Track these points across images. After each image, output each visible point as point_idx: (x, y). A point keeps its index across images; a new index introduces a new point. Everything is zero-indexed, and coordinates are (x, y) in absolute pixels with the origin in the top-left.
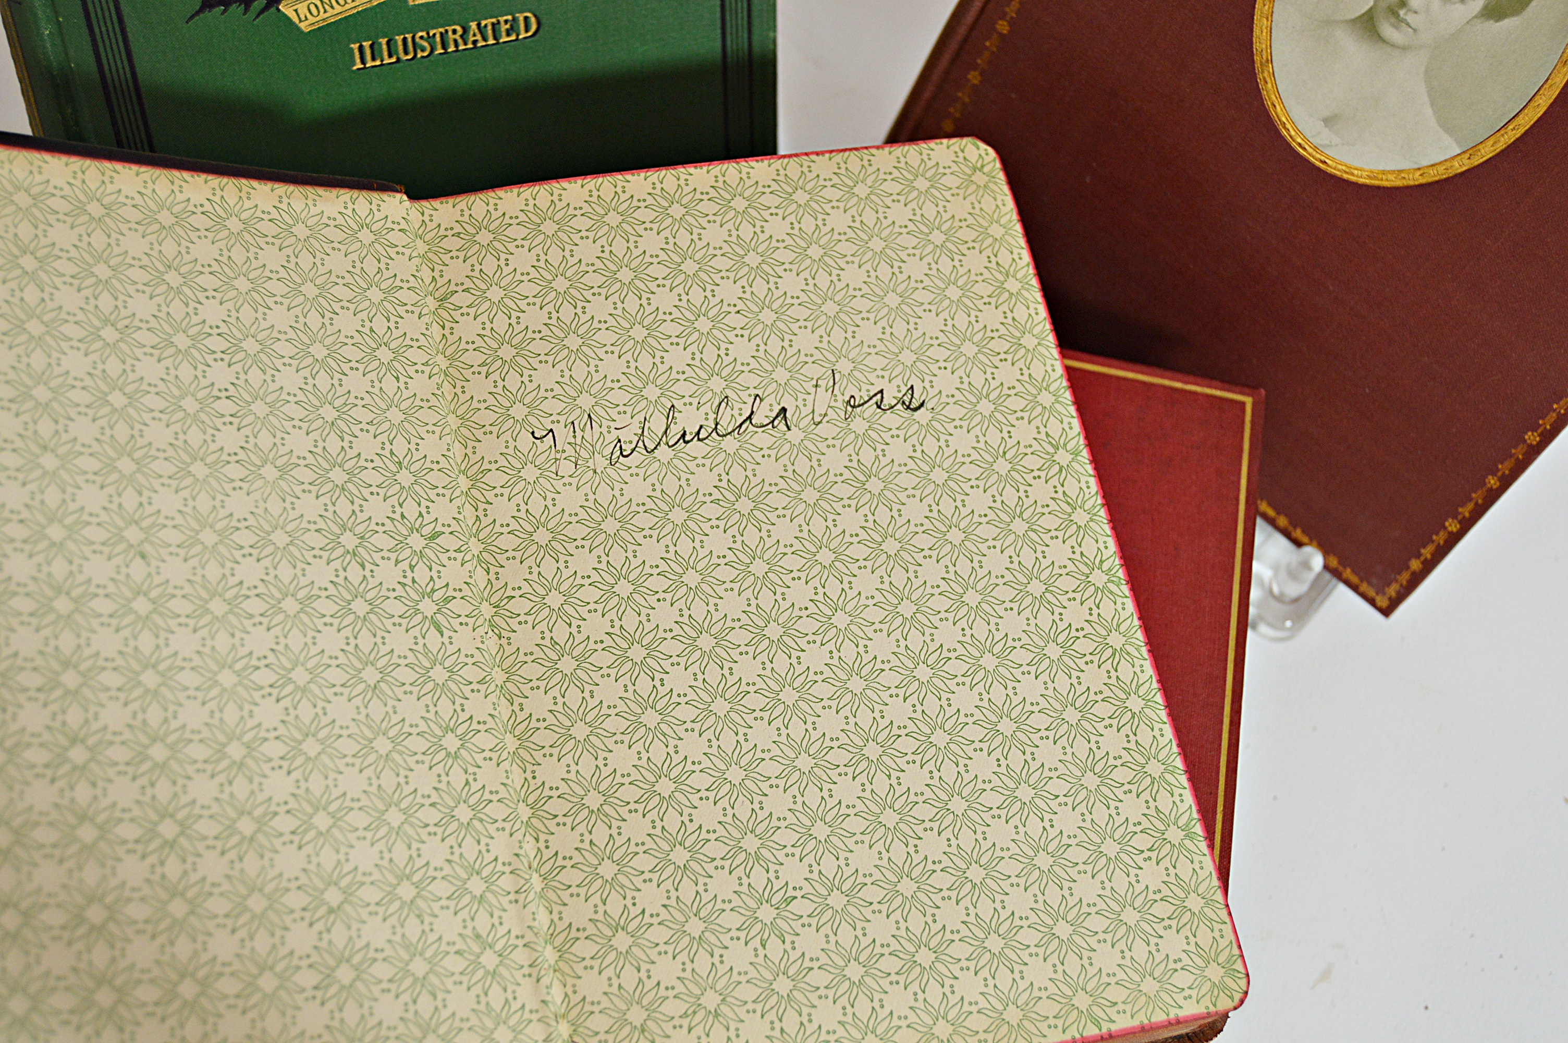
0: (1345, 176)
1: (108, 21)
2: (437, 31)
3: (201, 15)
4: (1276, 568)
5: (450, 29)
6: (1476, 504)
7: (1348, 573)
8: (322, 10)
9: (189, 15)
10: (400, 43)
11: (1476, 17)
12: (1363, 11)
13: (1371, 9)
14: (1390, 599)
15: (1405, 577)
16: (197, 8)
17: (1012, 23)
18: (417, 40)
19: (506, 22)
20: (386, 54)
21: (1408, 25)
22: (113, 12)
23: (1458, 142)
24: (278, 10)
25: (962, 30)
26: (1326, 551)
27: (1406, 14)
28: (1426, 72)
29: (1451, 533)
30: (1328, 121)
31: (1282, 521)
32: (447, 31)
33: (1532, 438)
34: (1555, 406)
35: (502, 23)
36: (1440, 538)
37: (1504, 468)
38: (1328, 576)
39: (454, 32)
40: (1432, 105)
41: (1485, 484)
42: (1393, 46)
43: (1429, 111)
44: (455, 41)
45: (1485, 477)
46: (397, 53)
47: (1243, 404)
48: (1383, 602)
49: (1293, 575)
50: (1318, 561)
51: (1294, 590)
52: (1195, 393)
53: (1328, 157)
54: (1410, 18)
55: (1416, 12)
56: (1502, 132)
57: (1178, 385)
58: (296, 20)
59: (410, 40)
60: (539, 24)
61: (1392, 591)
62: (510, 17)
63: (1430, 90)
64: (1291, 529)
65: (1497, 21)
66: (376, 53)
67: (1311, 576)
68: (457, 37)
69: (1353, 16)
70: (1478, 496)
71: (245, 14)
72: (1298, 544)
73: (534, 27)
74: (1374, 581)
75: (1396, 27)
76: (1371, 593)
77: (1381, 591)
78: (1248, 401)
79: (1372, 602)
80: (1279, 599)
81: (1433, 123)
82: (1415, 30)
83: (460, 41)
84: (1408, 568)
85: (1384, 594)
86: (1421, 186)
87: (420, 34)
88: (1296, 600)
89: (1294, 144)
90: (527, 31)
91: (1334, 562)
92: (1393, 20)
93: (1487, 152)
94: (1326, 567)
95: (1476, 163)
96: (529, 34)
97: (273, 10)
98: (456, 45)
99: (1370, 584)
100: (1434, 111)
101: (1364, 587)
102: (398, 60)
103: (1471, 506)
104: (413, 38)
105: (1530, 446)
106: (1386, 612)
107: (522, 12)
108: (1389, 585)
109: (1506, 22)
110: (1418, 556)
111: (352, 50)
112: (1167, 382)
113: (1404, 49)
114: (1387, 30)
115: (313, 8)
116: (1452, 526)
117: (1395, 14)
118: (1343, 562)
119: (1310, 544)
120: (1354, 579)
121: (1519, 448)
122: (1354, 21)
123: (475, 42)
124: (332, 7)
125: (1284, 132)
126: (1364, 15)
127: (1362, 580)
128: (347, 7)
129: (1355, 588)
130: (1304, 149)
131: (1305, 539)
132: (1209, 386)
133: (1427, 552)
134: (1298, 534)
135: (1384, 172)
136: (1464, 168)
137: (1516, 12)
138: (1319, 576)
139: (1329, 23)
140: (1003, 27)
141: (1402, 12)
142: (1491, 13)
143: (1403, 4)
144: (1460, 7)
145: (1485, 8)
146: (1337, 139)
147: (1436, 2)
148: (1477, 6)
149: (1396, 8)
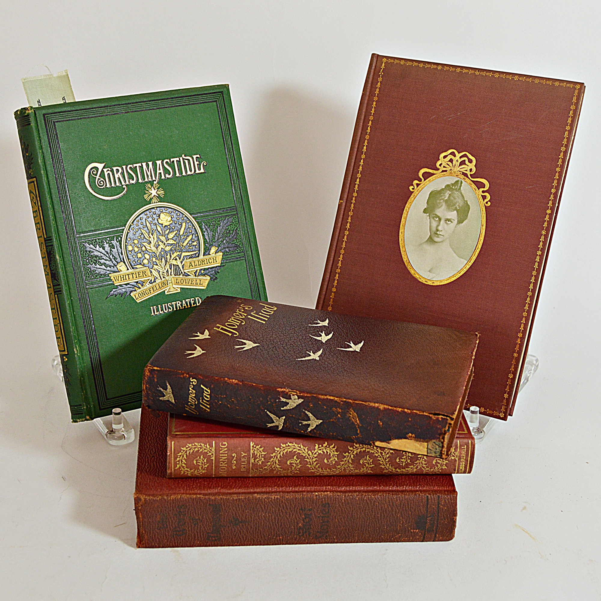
2: (174, 303)
5: (177, 302)
6: (514, 365)
7: (488, 411)
8: (142, 296)
11: (456, 225)
12: (428, 237)
13: (430, 236)
14: (504, 412)
15: (505, 402)
17: (336, 287)
18: (169, 306)
19: (193, 300)
20: (160, 310)
21: (441, 235)
23: (465, 259)
26: (479, 406)
28: (450, 245)
30: (430, 271)
34: (522, 322)
35: (191, 301)
37: (516, 349)
39: (179, 303)
40: (455, 253)
41: (514, 357)
42: (439, 242)
43: (455, 255)
45: (513, 355)
46: (163, 310)
48: (502, 415)
53: (434, 281)
54: (441, 233)
55: (442, 231)
56: (475, 251)
58: (135, 299)
60: (202, 301)
62: (193, 299)
63: (453, 249)
65: (462, 223)
66: (157, 310)
68: (179, 305)
70: (513, 362)
71: (121, 297)
72: (468, 409)
74: (497, 409)
75: (438, 237)
76: (498, 414)
77: (500, 412)
79: (499, 418)
81: (457, 258)
82: (443, 235)
84: (504, 398)
87: (169, 304)
89: (424, 282)
90: (199, 303)
91: (483, 410)
92: (436, 236)
93: (474, 258)
94: (481, 412)
95: (472, 263)
98: (180, 307)
99: (496, 411)
101: (495, 413)
102: (164, 312)
104: (167, 305)
105: (520, 338)
106: (505, 419)
107: (197, 297)
108: (501, 408)
109: (464, 222)
110: (505, 391)
111: (151, 309)
113: (442, 242)
114: (436, 239)
115: (139, 295)
116: (510, 376)
120: (491, 412)
121: (518, 341)
122: (427, 241)
123: (185, 307)
124: (145, 295)
125: (420, 280)
127: (493, 411)
128: (149, 295)
129: (493, 416)
133: (507, 388)
134: (467, 407)
137: (466, 219)
139: (421, 244)
140: (334, 289)
141: (438, 233)
142: (460, 222)
143: (437, 230)
144: (452, 224)
145: (458, 221)
146: (434, 275)
147: (445, 225)
148: (456, 221)
149: (436, 232)
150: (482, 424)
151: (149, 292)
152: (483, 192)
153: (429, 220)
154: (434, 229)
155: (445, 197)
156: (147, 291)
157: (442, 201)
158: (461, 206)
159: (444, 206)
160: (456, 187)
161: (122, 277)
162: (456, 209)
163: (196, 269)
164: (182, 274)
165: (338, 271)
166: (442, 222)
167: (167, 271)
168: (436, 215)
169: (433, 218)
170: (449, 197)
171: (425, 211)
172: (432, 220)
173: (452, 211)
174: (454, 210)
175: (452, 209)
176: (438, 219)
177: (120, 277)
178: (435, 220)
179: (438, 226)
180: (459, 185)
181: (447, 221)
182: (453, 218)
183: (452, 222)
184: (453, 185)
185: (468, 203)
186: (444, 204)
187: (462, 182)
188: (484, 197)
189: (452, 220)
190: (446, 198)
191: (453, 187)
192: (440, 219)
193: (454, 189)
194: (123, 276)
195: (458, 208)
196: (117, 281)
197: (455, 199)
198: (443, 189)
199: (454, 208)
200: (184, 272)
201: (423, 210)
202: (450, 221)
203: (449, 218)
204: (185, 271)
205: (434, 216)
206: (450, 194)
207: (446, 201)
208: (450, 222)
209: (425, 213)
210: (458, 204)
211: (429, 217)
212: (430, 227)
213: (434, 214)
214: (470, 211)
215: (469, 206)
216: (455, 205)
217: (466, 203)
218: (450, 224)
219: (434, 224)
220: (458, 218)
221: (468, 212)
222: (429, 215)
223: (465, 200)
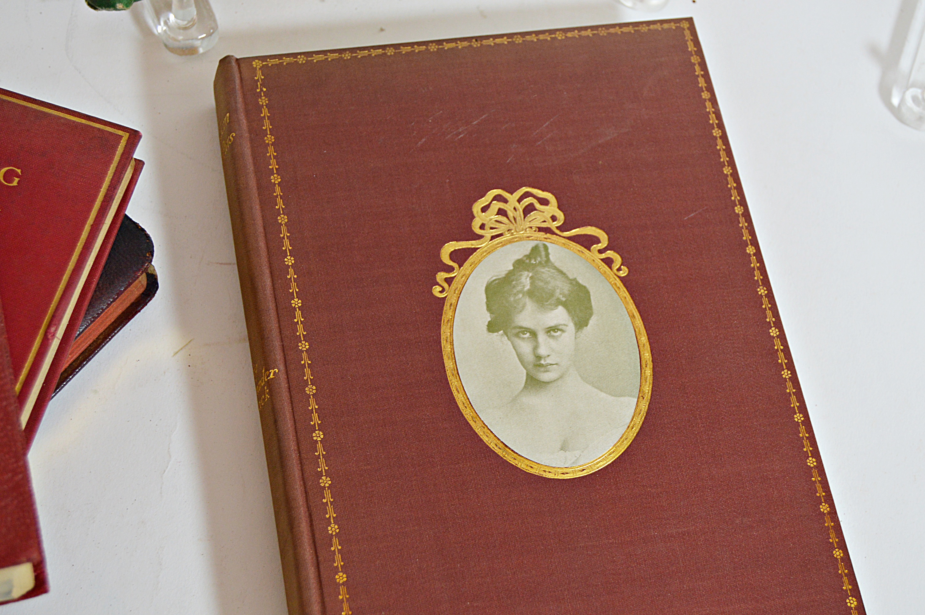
11: (576, 332)
12: (525, 378)
13: (527, 374)
17: (345, 569)
21: (551, 365)
23: (631, 396)
27: (545, 361)
28: (582, 378)
30: (563, 448)
37: (833, 539)
41: (835, 559)
42: (555, 381)
43: (603, 395)
53: (582, 466)
54: (549, 361)
55: (549, 356)
56: (643, 373)
63: (592, 384)
65: (587, 326)
69: (523, 385)
75: (547, 371)
81: (611, 398)
82: (557, 364)
86: (638, 435)
92: (542, 369)
93: (648, 389)
95: (649, 396)
100: (605, 392)
103: (845, 579)
105: (829, 513)
109: (591, 322)
113: (561, 377)
114: (545, 377)
117: (541, 366)
122: (525, 387)
126: (527, 380)
136: (647, 406)
137: (591, 315)
139: (514, 399)
140: (341, 578)
141: (542, 362)
142: (581, 324)
143: (539, 358)
144: (564, 335)
145: (575, 324)
146: (577, 453)
147: (552, 342)
148: (571, 327)
149: (538, 363)
152: (600, 251)
153: (509, 343)
154: (530, 358)
155: (524, 286)
157: (521, 296)
158: (566, 292)
159: (530, 305)
160: (539, 259)
162: (559, 303)
165: (333, 529)
166: (542, 337)
168: (521, 327)
169: (517, 335)
170: (532, 284)
171: (492, 327)
172: (518, 341)
173: (552, 309)
174: (557, 306)
175: (551, 304)
176: (528, 334)
178: (524, 338)
179: (535, 348)
180: (543, 253)
181: (552, 333)
182: (562, 323)
183: (563, 331)
184: (529, 257)
185: (581, 282)
186: (527, 300)
187: (546, 248)
188: (608, 262)
189: (560, 327)
190: (527, 287)
191: (533, 262)
192: (534, 334)
193: (535, 266)
195: (564, 299)
197: (547, 283)
198: (510, 274)
199: (553, 300)
201: (485, 328)
202: (558, 330)
203: (552, 324)
205: (518, 330)
206: (531, 278)
207: (531, 294)
208: (559, 333)
209: (493, 332)
210: (558, 291)
211: (507, 336)
212: (519, 356)
213: (515, 328)
214: (592, 297)
215: (585, 287)
216: (552, 295)
217: (574, 283)
218: (561, 335)
219: (526, 347)
220: (573, 319)
221: (589, 300)
222: (506, 333)
223: (571, 278)
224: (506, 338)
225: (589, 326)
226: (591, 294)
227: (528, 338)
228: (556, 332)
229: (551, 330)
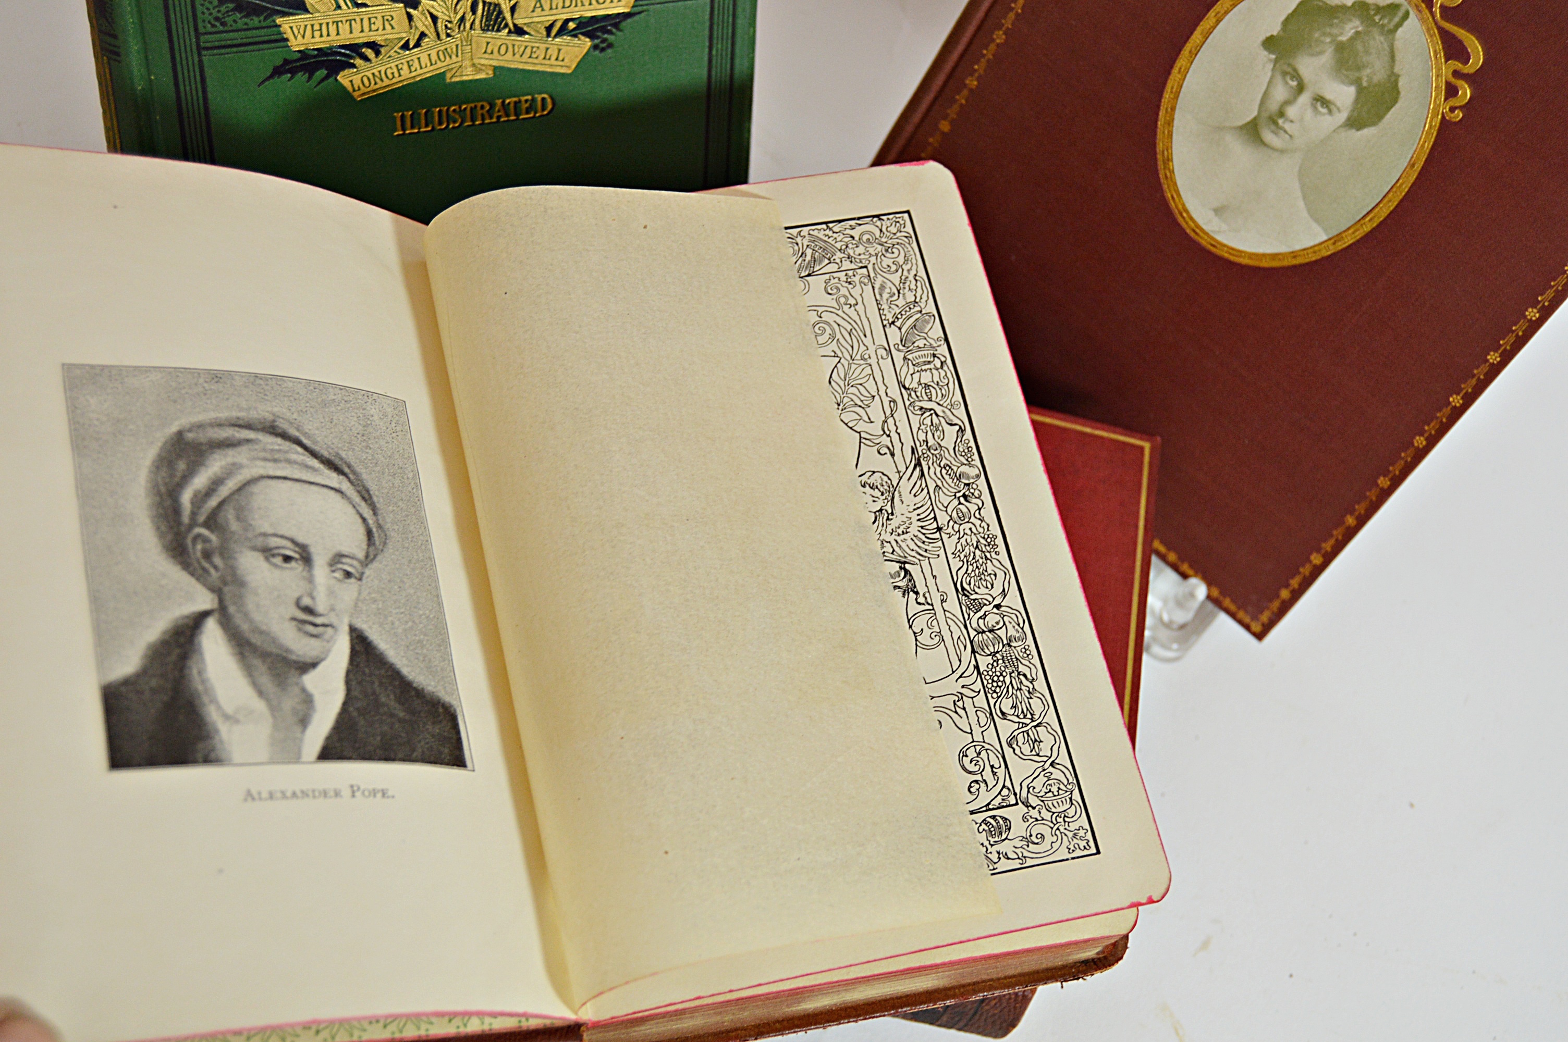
0: (1232, 258)
1: (193, 81)
2: (468, 106)
3: (271, 81)
4: (1165, 601)
5: (479, 104)
6: (1337, 540)
7: (1227, 602)
8: (373, 83)
9: (261, 80)
10: (436, 115)
11: (1341, 126)
12: (1249, 119)
13: (1255, 119)
14: (1263, 625)
15: (1276, 605)
16: (269, 74)
17: (952, 123)
18: (450, 113)
19: (526, 101)
20: (423, 122)
21: (1286, 132)
22: (198, 74)
23: (1325, 230)
24: (336, 80)
25: (909, 128)
26: (1209, 583)
27: (1284, 123)
28: (1300, 171)
29: (1315, 566)
30: (1217, 211)
31: (1172, 557)
32: (476, 107)
33: (1383, 482)
34: (1403, 455)
35: (523, 102)
36: (1306, 570)
37: (1360, 508)
38: (1210, 606)
39: (482, 107)
40: (1304, 198)
41: (1344, 522)
42: (1273, 149)
43: (1301, 204)
44: (483, 115)
45: (1344, 516)
46: (432, 122)
47: (1142, 449)
48: (1256, 627)
49: (1180, 604)
50: (1201, 590)
51: (1182, 617)
52: (1102, 438)
53: (1218, 241)
54: (1287, 126)
55: (1292, 121)
56: (1362, 222)
57: (1088, 430)
58: (350, 89)
59: (444, 114)
60: (554, 104)
61: (1265, 617)
62: (529, 97)
63: (1303, 186)
64: (1179, 563)
65: (1358, 130)
66: (415, 122)
67: (1194, 605)
68: (484, 112)
69: (1241, 123)
70: (1338, 533)
71: (308, 81)
72: (1185, 576)
73: (550, 107)
74: (1250, 608)
75: (1276, 134)
76: (1247, 620)
77: (1255, 618)
78: (1147, 446)
79: (1247, 627)
80: (1168, 626)
81: (1305, 214)
82: (1291, 136)
83: (486, 116)
84: (1278, 596)
85: (1258, 620)
86: (1295, 267)
87: (453, 108)
88: (1182, 627)
89: (1188, 231)
90: (543, 109)
91: (1215, 593)
92: (1273, 127)
93: (1349, 240)
94: (1209, 597)
95: (1340, 248)
96: (545, 113)
97: (331, 80)
98: (483, 119)
99: (1246, 612)
100: (1306, 204)
101: (1241, 615)
102: (433, 129)
103: (1333, 541)
104: (448, 110)
105: (1382, 489)
106: (1260, 636)
107: (540, 93)
108: (1262, 612)
109: (1366, 131)
110: (1287, 586)
111: (395, 118)
112: (1078, 428)
113: (1282, 151)
114: (1268, 136)
115: (365, 80)
116: (1316, 559)
117: (1275, 123)
118: (1223, 593)
119: (1196, 575)
120: (1233, 608)
121: (1373, 492)
122: (1241, 127)
123: (499, 117)
124: (382, 80)
125: (1180, 220)
126: (1248, 123)
127: (1239, 608)
128: (394, 80)
129: (1233, 615)
130: (1197, 234)
131: (1190, 572)
132: (1115, 432)
133: (1295, 583)
134: (1185, 567)
135: (1264, 255)
136: (1329, 253)
137: (1374, 124)
138: (1202, 605)
139: (1220, 129)
140: (945, 126)
141: (1280, 121)
142: (1355, 122)
143: (1281, 114)
144: (1328, 118)
145: (1348, 119)
146: (1224, 227)
147: (1309, 113)
148: (1342, 117)
149: (1275, 118)
150: (1200, 622)
151: (396, 75)
152: (1456, 74)
153: (1269, 74)
154: (1273, 106)
155: (1341, 34)
156: (389, 72)
157: (1328, 40)
158: (1376, 79)
159: (1327, 57)
160: (1386, 21)
161: (317, 27)
162: (1357, 82)
163: (553, 18)
164: (507, 30)
165: (972, 83)
166: (1305, 99)
167: (462, 19)
168: (1295, 70)
169: (1284, 74)
170: (1352, 39)
171: (1269, 43)
172: (1279, 80)
173: (1343, 83)
174: (1351, 84)
175: (1347, 77)
176: (1295, 83)
177: (309, 27)
178: (1287, 83)
179: (1288, 103)
180: (1397, 19)
181: (1319, 104)
182: (1339, 104)
183: (1330, 112)
184: (1379, 9)
185: (1400, 84)
186: (1329, 52)
187: (1406, 15)
188: (1451, 91)
189: (1332, 107)
190: (1343, 39)
191: (1377, 18)
192: (1301, 88)
193: (1375, 24)
194: (321, 25)
195: (1365, 84)
196: (299, 37)
197: (1367, 52)
198: (1343, 8)
199: (1354, 75)
200: (515, 25)
201: (1262, 37)
202: (1328, 107)
203: (1328, 96)
204: (516, 22)
205: (1289, 70)
206: (1357, 33)
207: (1340, 48)
208: (1324, 111)
209: (1266, 48)
210: (1368, 71)
211: (1274, 66)
212: (1266, 95)
213: (1289, 65)
214: (1393, 109)
215: (1398, 93)
216: (1359, 68)
217: (1393, 79)
218: (1324, 114)
219: (1280, 93)
220: (1353, 111)
221: (1389, 109)
222: (1276, 61)
223: (1396, 70)
224: (1271, 66)
225: (1360, 133)
226: (1397, 106)
227: (1292, 87)
228: (1322, 106)
229: (1321, 101)
